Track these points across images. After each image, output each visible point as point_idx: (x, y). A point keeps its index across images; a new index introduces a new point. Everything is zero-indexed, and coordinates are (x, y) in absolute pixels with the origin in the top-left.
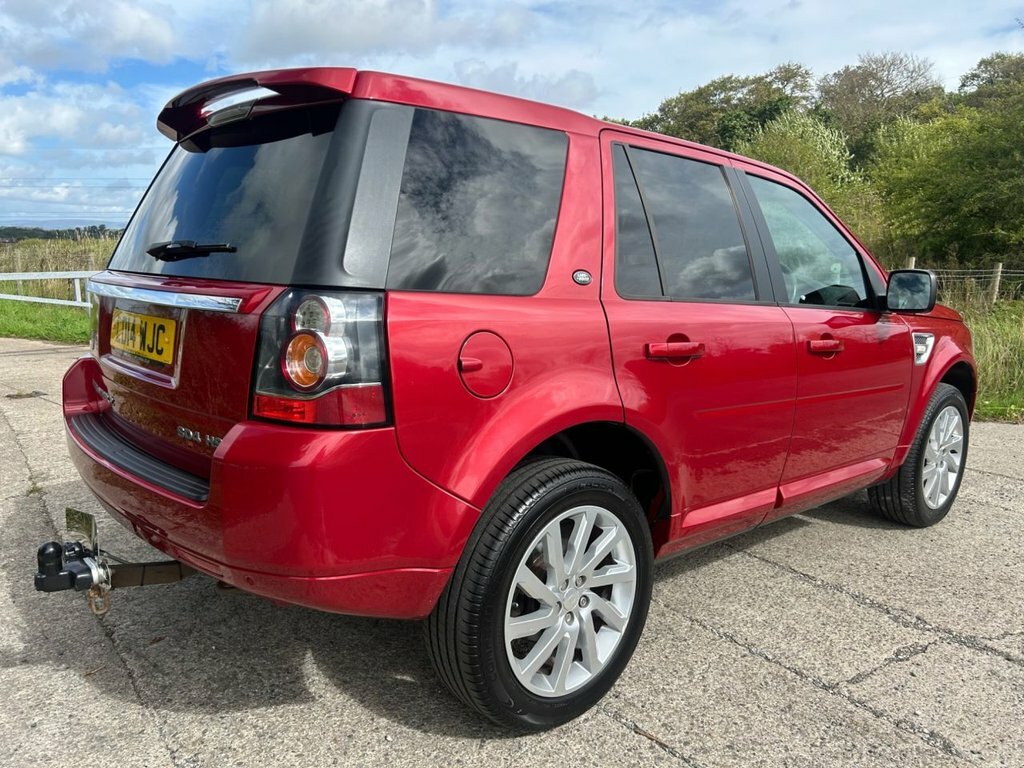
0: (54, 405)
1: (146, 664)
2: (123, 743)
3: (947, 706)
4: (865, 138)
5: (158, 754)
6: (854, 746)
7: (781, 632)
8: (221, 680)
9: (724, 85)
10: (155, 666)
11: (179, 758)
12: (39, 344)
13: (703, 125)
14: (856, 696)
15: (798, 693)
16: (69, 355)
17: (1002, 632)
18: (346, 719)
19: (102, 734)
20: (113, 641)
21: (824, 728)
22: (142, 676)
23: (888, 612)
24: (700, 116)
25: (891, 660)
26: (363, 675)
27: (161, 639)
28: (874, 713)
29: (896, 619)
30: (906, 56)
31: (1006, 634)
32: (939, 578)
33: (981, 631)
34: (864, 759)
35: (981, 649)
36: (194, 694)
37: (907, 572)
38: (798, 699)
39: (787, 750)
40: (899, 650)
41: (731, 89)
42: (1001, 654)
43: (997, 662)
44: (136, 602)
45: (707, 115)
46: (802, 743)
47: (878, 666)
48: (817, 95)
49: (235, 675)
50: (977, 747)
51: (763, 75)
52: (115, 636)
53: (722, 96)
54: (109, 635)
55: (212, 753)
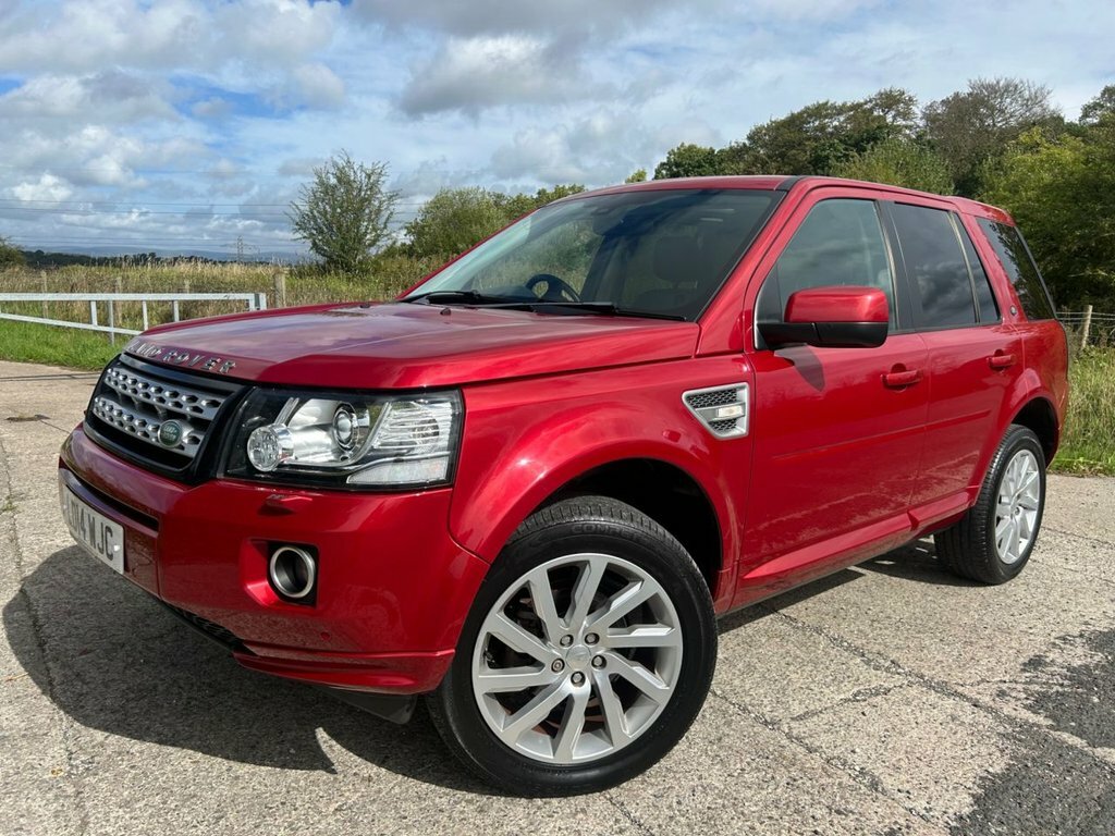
0: (54, 430)
1: (70, 673)
2: (24, 743)
3: (890, 746)
4: (972, 171)
5: (56, 754)
6: (773, 778)
7: (739, 670)
8: (140, 691)
9: (820, 111)
10: (78, 675)
11: (76, 759)
12: (57, 370)
13: (794, 155)
14: (795, 732)
15: (733, 727)
16: (83, 381)
17: (979, 679)
18: (254, 731)
19: (7, 734)
20: (44, 651)
21: (749, 760)
22: (63, 683)
23: (863, 655)
24: (791, 145)
25: (847, 700)
26: (286, 692)
27: (91, 651)
28: (808, 749)
29: (868, 663)
30: (1022, 82)
31: (983, 681)
32: (931, 624)
33: (956, 676)
34: (779, 790)
35: (949, 695)
36: (108, 702)
37: (898, 618)
38: (732, 732)
39: (700, 778)
40: (859, 692)
41: (826, 117)
42: (969, 699)
43: (962, 707)
44: (77, 616)
45: (799, 144)
46: (720, 773)
47: (830, 705)
48: (921, 123)
49: (155, 687)
50: (907, 787)
51: (862, 101)
52: (46, 647)
53: (817, 123)
54: (41, 645)
55: (109, 756)
